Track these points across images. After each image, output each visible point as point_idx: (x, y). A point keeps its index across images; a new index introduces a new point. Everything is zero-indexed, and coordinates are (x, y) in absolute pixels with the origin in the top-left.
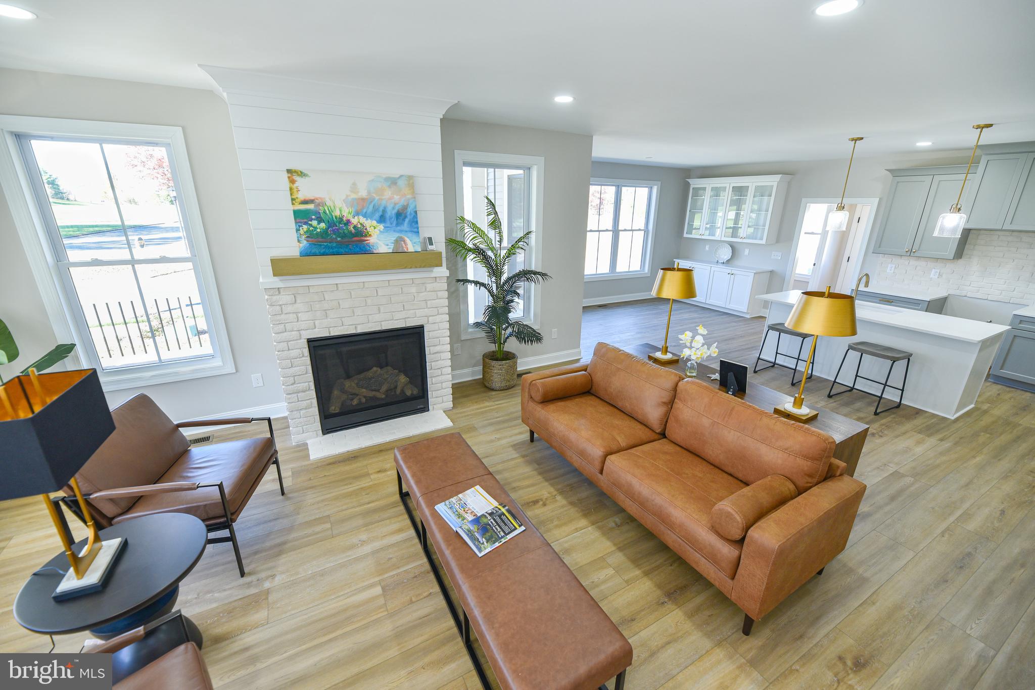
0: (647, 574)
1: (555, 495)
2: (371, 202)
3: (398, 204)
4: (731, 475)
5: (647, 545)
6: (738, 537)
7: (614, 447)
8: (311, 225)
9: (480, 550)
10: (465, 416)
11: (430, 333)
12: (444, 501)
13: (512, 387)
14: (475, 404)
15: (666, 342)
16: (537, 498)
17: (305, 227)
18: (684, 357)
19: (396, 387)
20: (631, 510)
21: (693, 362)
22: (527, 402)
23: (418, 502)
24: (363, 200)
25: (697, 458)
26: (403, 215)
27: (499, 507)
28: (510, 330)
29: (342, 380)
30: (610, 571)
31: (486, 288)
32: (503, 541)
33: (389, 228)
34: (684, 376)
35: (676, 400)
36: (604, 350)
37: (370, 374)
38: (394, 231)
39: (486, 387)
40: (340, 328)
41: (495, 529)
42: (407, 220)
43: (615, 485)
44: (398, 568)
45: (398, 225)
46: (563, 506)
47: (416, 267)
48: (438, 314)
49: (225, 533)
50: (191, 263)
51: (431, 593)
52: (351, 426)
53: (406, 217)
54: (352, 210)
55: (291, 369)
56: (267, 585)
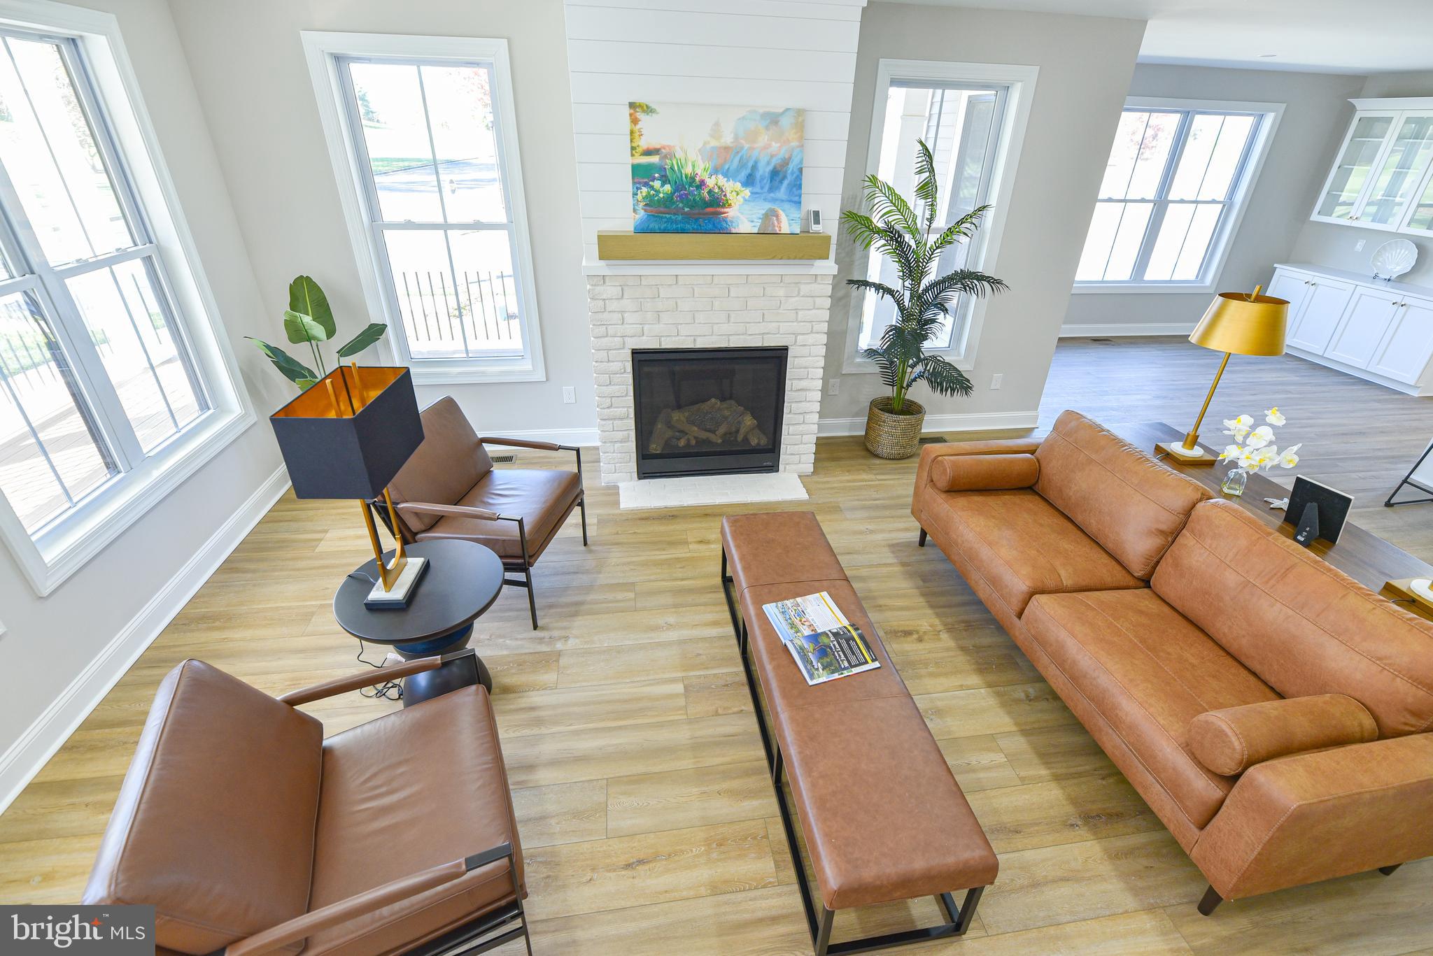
0: (1057, 778)
1: (940, 631)
2: (738, 152)
3: (776, 155)
4: (1254, 674)
5: (1068, 739)
6: (1228, 768)
7: (1050, 583)
8: (652, 187)
9: (812, 677)
10: (828, 488)
11: (796, 359)
12: (776, 601)
13: (908, 458)
14: (847, 474)
15: (1197, 428)
16: (911, 628)
17: (644, 190)
18: (1224, 460)
19: (737, 431)
20: (1055, 683)
21: (1240, 471)
22: (924, 486)
23: (742, 595)
24: (727, 149)
25: (1198, 633)
26: (781, 175)
27: (850, 628)
28: (919, 368)
29: (670, 410)
30: (1000, 758)
31: (893, 296)
32: (846, 673)
33: (757, 196)
34: (1212, 493)
35: (1184, 531)
36: (1073, 424)
37: (705, 407)
38: (765, 200)
39: (868, 450)
40: (674, 339)
41: (837, 655)
42: (786, 183)
43: (1037, 639)
44: (707, 668)
45: (771, 190)
46: (948, 649)
47: (789, 258)
48: (812, 332)
49: (521, 577)
50: (506, 232)
51: (742, 711)
52: (674, 474)
53: (784, 178)
54: (709, 165)
55: (609, 387)
56: (559, 646)
